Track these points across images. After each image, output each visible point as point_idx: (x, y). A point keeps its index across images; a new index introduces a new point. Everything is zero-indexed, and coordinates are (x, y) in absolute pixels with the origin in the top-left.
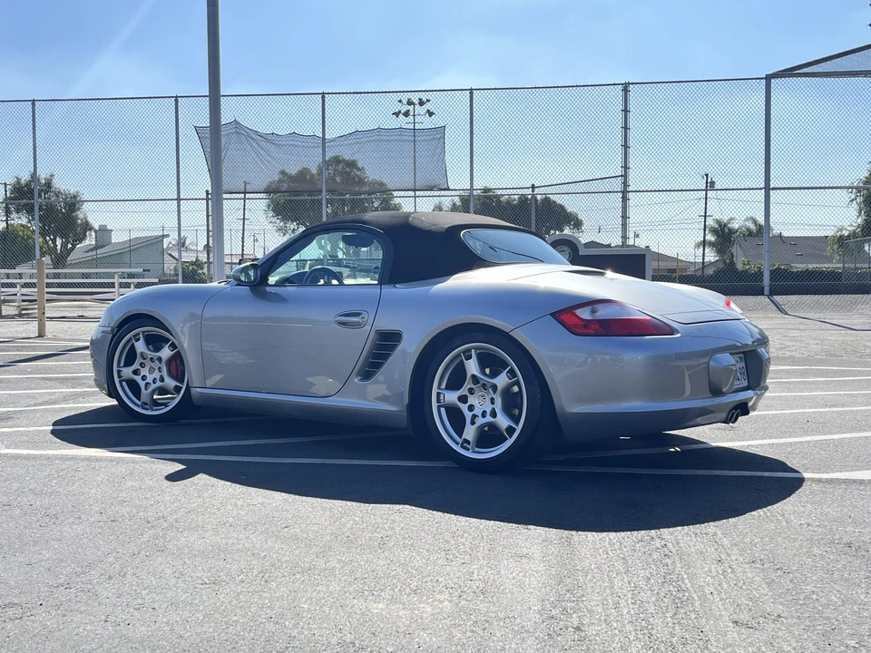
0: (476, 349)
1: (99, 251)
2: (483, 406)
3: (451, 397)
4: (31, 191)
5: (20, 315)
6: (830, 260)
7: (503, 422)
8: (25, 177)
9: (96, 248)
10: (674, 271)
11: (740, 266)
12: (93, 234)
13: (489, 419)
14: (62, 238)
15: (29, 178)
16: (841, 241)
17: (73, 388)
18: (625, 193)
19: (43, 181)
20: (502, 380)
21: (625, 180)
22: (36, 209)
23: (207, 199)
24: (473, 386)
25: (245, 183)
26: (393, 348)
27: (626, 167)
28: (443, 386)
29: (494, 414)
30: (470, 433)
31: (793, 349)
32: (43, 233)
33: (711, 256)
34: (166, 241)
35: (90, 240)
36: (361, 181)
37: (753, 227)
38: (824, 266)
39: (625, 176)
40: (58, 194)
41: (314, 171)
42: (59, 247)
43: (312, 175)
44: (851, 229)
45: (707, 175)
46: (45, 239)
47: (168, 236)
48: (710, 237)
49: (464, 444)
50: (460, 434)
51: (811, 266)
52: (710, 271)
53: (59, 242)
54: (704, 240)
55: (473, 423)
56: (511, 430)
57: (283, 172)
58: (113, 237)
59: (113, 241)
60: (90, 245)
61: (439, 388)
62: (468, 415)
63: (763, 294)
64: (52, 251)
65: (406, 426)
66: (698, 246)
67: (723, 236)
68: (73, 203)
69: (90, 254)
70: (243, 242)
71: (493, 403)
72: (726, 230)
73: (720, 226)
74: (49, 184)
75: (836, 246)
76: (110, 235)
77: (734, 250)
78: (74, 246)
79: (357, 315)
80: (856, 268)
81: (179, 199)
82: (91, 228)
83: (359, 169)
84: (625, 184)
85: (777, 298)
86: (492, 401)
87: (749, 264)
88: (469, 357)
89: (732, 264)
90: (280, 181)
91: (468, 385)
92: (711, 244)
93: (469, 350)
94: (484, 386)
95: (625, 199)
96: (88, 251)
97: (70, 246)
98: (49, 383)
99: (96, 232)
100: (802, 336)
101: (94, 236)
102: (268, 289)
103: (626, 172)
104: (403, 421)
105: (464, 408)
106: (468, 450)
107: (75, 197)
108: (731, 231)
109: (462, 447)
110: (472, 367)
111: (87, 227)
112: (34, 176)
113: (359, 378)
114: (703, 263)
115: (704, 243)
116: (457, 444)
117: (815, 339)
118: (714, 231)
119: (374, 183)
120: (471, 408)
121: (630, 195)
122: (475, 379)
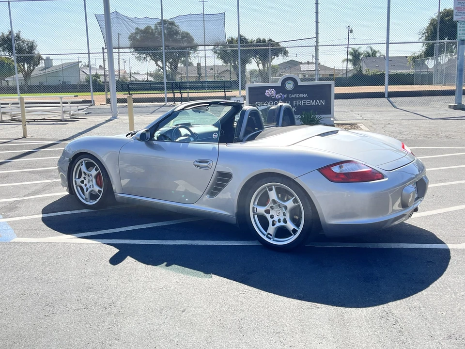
0: (275, 185)
1: (47, 70)
2: (279, 216)
3: (261, 210)
4: (10, 40)
5: (12, 120)
6: (409, 68)
7: (291, 226)
8: (6, 33)
9: (45, 68)
10: (332, 75)
11: (364, 72)
12: (43, 61)
13: (282, 224)
14: (27, 64)
15: (8, 33)
16: (414, 59)
17: (47, 179)
18: (316, 46)
19: (15, 35)
20: (290, 204)
21: (317, 39)
22: (14, 49)
23: (103, 53)
24: (273, 205)
25: (119, 34)
26: (227, 182)
27: (317, 33)
28: (256, 203)
29: (285, 221)
30: (271, 230)
31: (406, 133)
32: (18, 62)
33: (350, 66)
34: (80, 64)
35: (42, 64)
36: (177, 33)
37: (371, 52)
38: (405, 71)
39: (317, 38)
40: (23, 42)
41: (153, 27)
42: (26, 68)
43: (152, 30)
44: (420, 53)
45: (349, 27)
46: (19, 64)
47: (81, 62)
48: (350, 57)
49: (268, 236)
50: (266, 230)
51: (399, 72)
52: (350, 75)
53: (26, 66)
54: (347, 59)
55: (273, 225)
56: (295, 231)
57: (137, 29)
58: (53, 63)
59: (54, 65)
60: (42, 67)
61: (254, 204)
62: (270, 221)
63: (384, 97)
64: (23, 70)
65: (235, 223)
66: (343, 61)
67: (355, 57)
68: (32, 47)
69: (43, 72)
70: (119, 64)
71: (284, 215)
72: (357, 53)
73: (354, 51)
74: (18, 36)
75: (412, 62)
76: (52, 62)
77: (361, 64)
78: (34, 68)
79: (207, 162)
80: (421, 72)
81: (89, 53)
82: (42, 59)
83: (176, 26)
84: (317, 42)
85: (392, 99)
86: (284, 214)
87: (368, 71)
88: (271, 190)
89: (361, 71)
90: (136, 33)
91: (270, 204)
92: (351, 61)
93: (271, 186)
94: (279, 206)
95: (317, 50)
96: (41, 70)
97: (32, 68)
98: (34, 176)
99: (44, 60)
100: (409, 124)
101: (44, 63)
102: (154, 142)
103: (317, 36)
104: (234, 220)
105: (268, 216)
106: (270, 239)
107: (32, 43)
108: (360, 54)
109: (267, 237)
110: (273, 195)
111: (40, 58)
112: (11, 32)
113: (208, 195)
114: (347, 70)
115: (347, 60)
116: (264, 235)
117: (416, 126)
118: (352, 54)
119: (183, 33)
120: (272, 217)
121: (319, 48)
122: (274, 202)
